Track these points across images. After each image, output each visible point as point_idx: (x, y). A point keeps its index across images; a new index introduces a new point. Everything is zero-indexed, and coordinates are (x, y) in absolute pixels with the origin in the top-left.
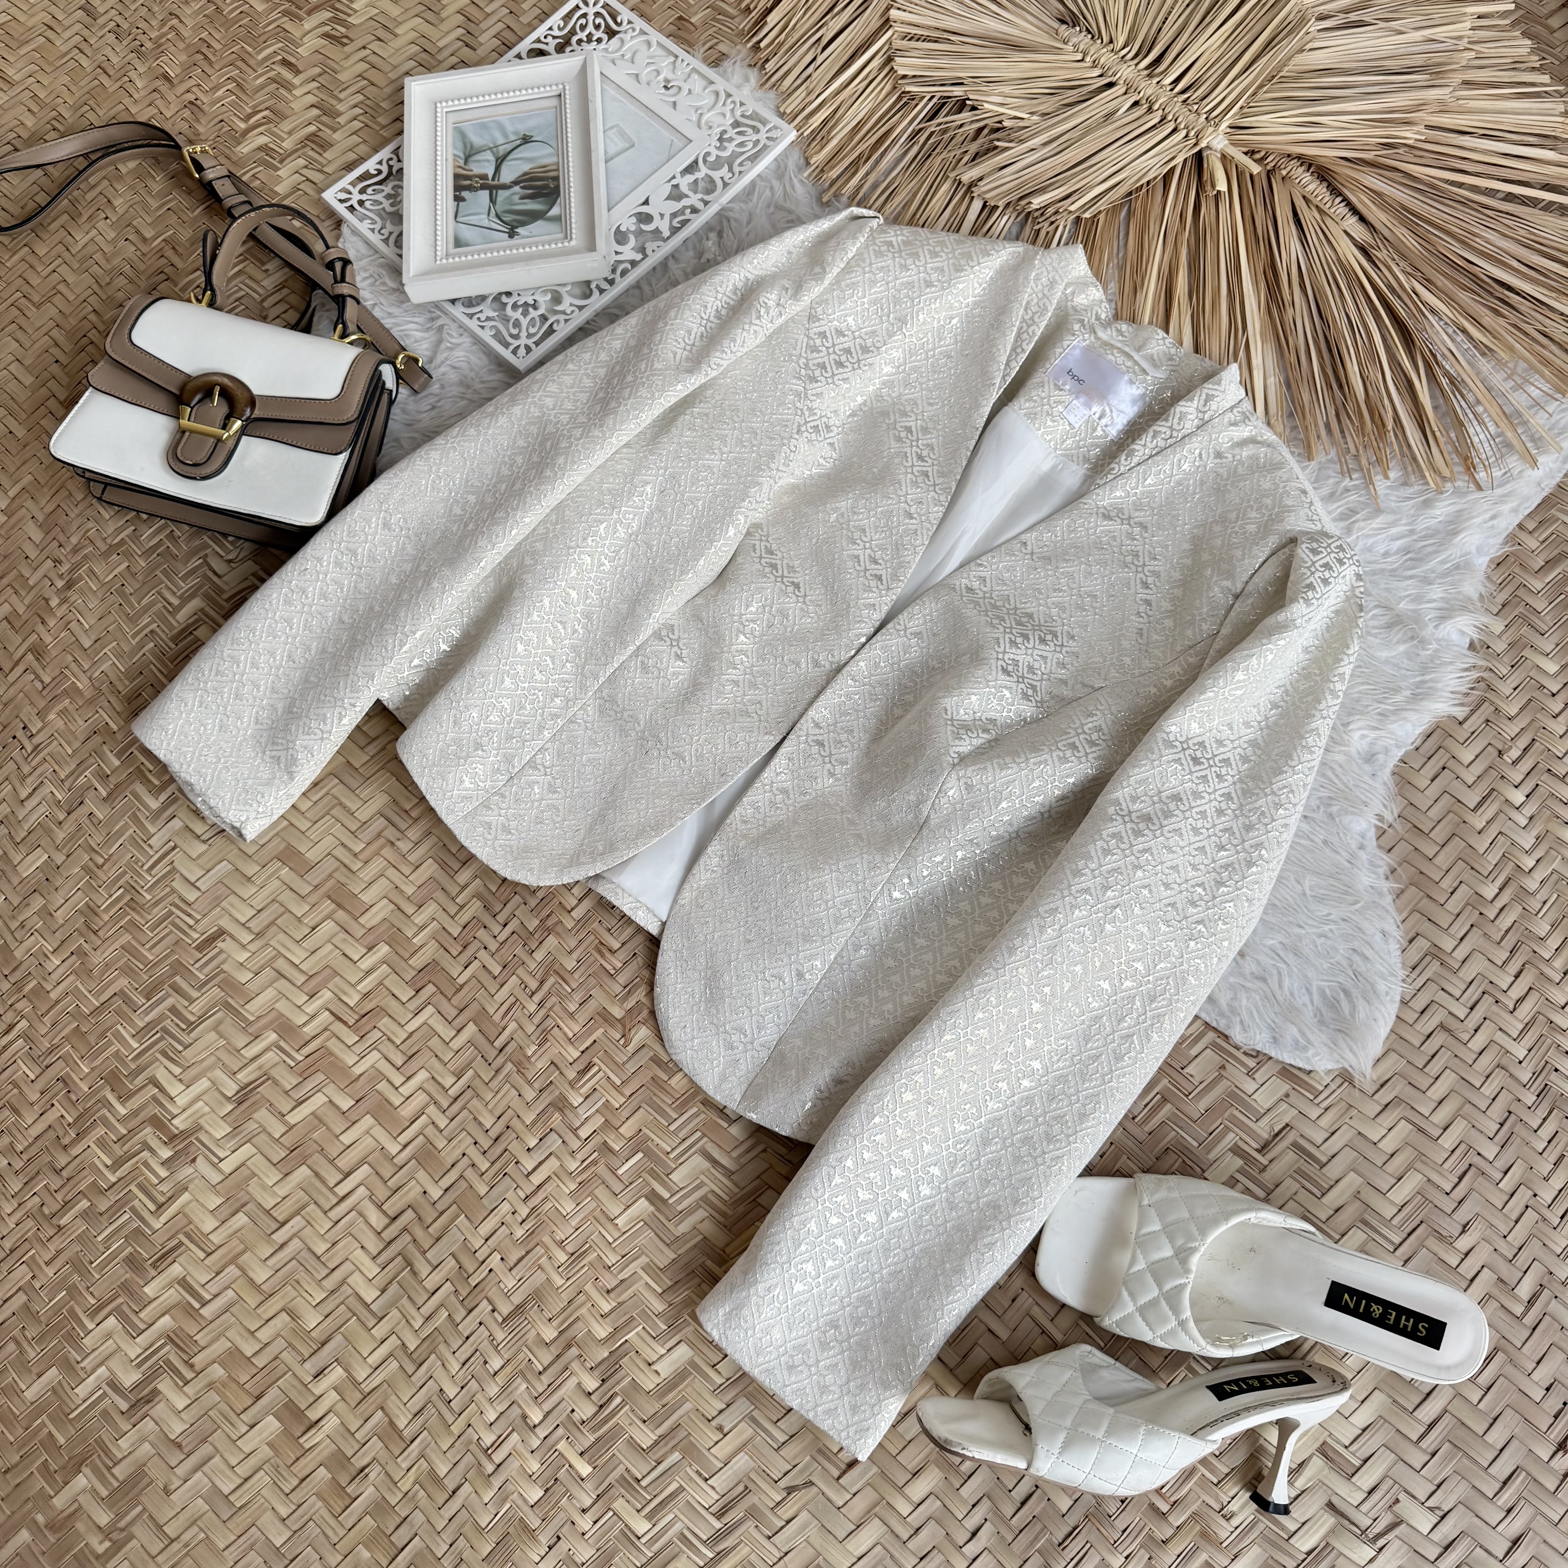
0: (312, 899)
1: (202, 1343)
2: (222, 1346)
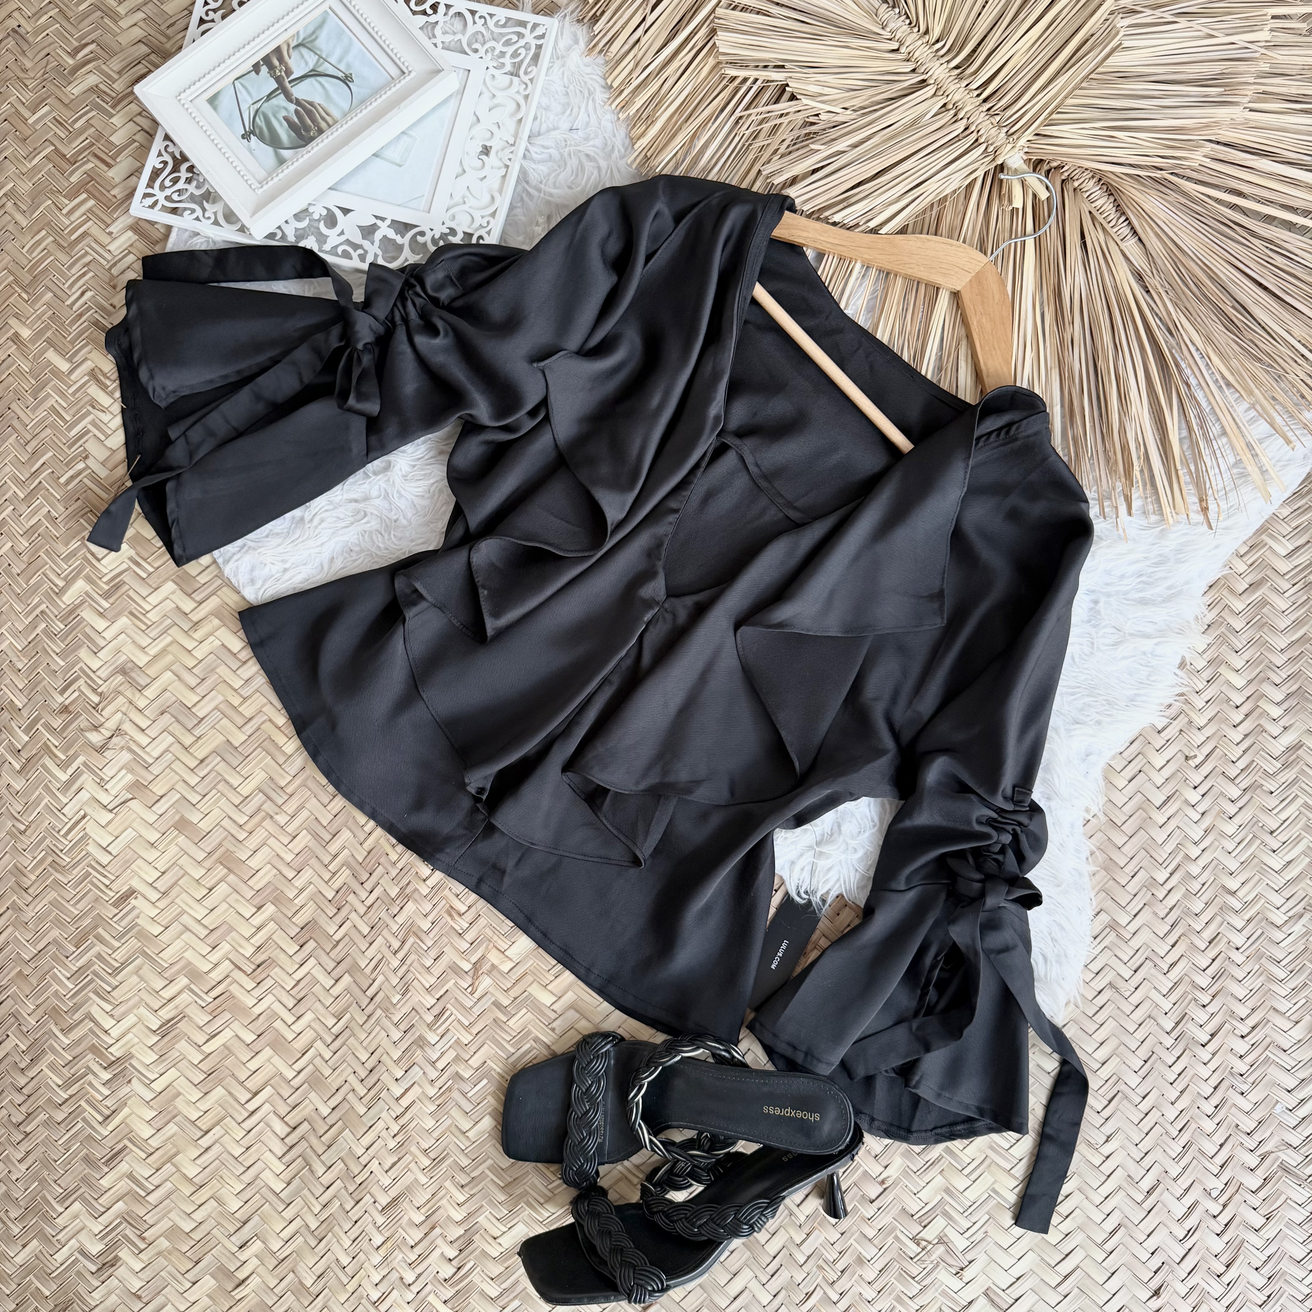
0: (207, 864)
1: (151, 1222)
2: (165, 1224)
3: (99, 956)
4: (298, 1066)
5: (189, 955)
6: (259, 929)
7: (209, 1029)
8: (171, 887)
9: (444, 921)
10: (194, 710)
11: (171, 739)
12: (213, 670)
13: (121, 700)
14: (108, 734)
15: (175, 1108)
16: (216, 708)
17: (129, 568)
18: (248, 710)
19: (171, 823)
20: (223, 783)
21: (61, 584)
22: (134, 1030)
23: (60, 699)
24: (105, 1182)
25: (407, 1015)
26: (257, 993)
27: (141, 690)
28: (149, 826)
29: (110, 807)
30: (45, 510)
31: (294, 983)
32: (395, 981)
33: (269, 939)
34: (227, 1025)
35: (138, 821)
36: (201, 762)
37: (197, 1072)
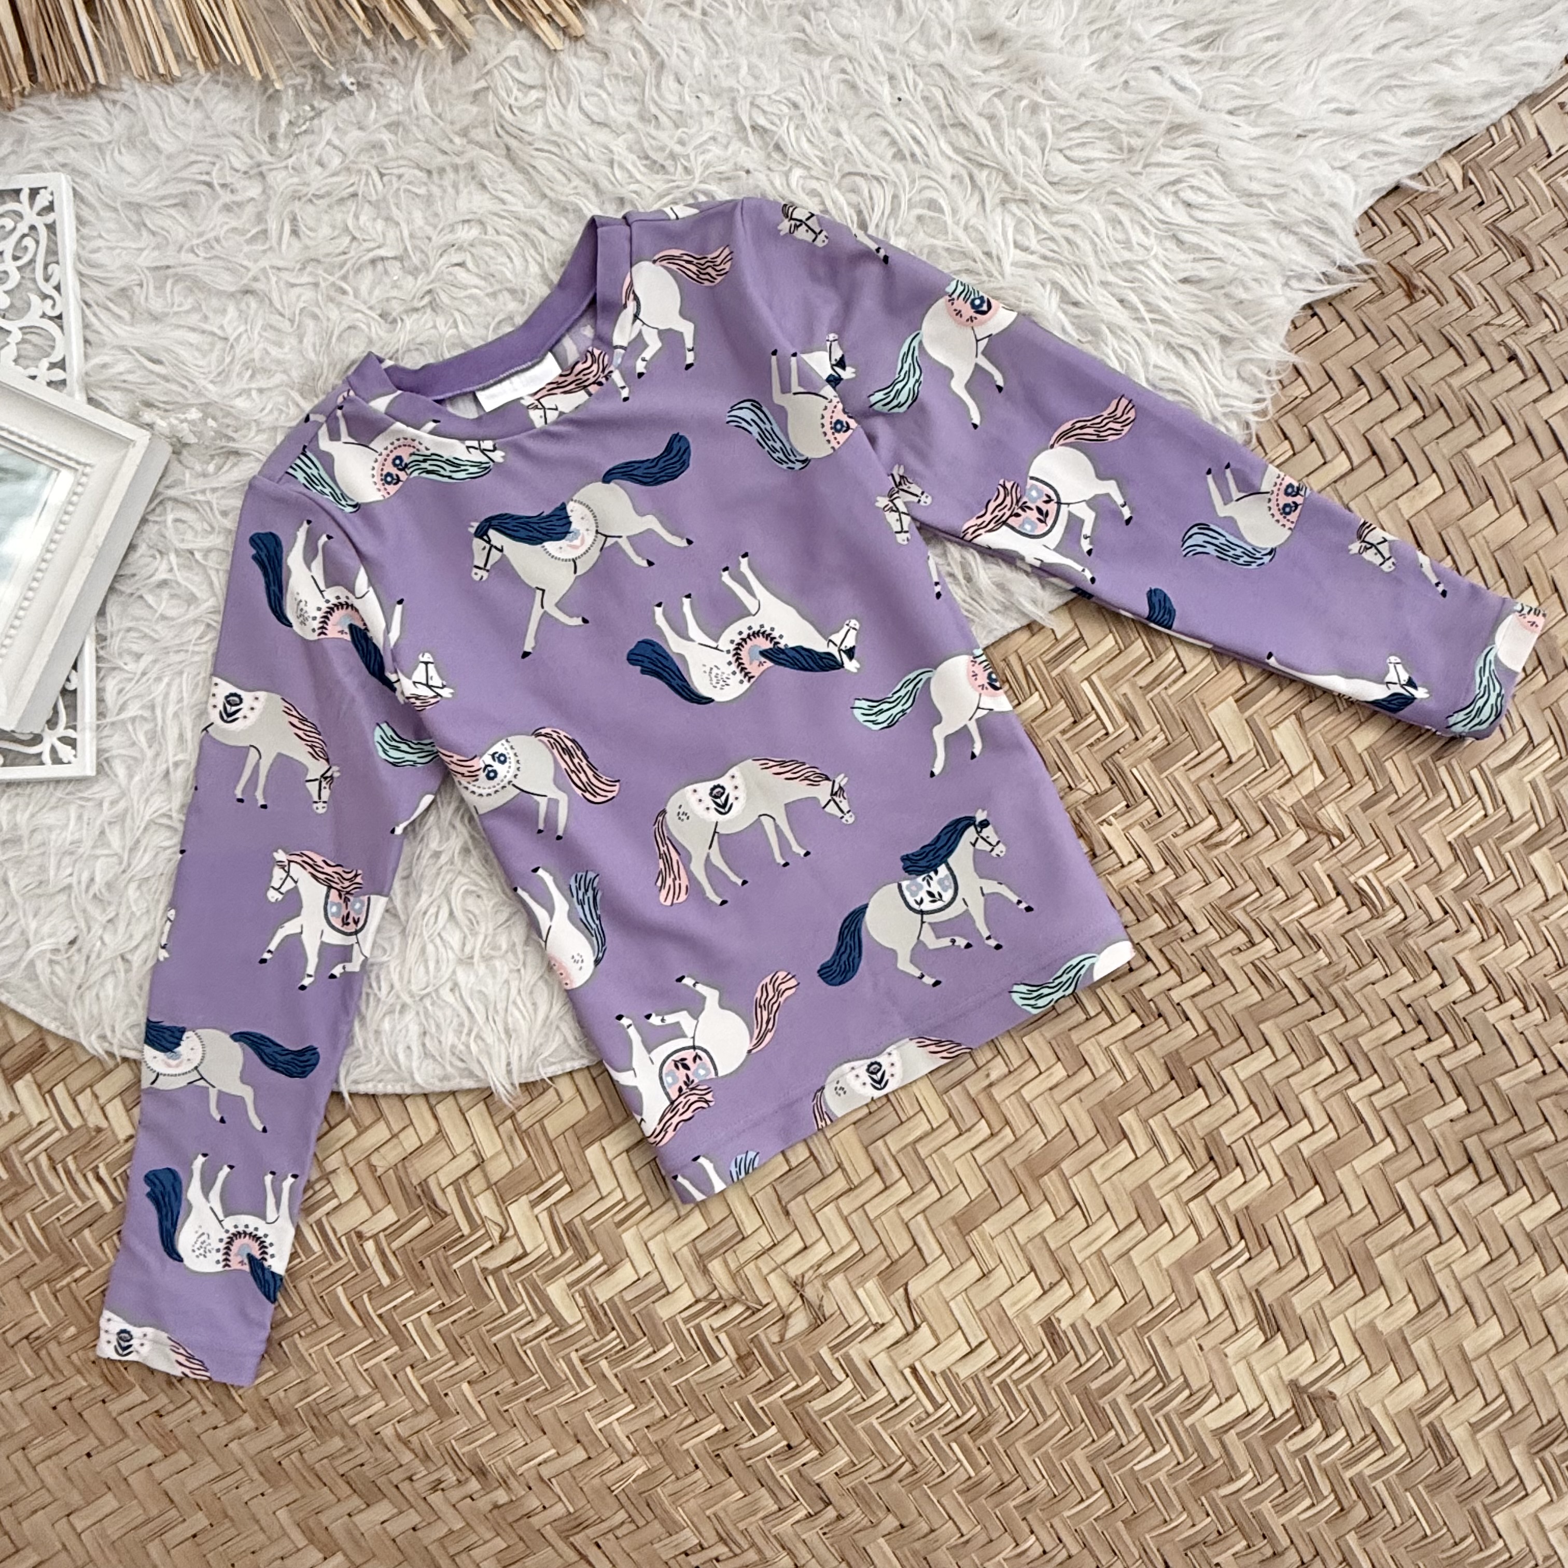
0: (1036, 1198)
1: (1553, 1413)
3: (1132, 1397)
4: (1378, 1134)
5: (1166, 1259)
6: (1156, 1144)
7: (1286, 1257)
8: (1057, 1262)
9: (1222, 857)
10: (794, 1164)
11: (830, 1210)
13: (750, 1270)
14: (799, 1302)
15: (1391, 1334)
17: (548, 1210)
19: (959, 1238)
20: (918, 1146)
21: (546, 1321)
22: (1257, 1370)
23: (725, 1364)
24: (1475, 1467)
25: (1352, 950)
26: (1251, 1171)
27: (742, 1237)
28: (954, 1274)
29: (910, 1327)
30: (426, 1320)
31: (1252, 1111)
32: (1294, 953)
33: (1175, 1133)
34: (1287, 1227)
35: (942, 1286)
36: (877, 1170)
37: (1345, 1289)
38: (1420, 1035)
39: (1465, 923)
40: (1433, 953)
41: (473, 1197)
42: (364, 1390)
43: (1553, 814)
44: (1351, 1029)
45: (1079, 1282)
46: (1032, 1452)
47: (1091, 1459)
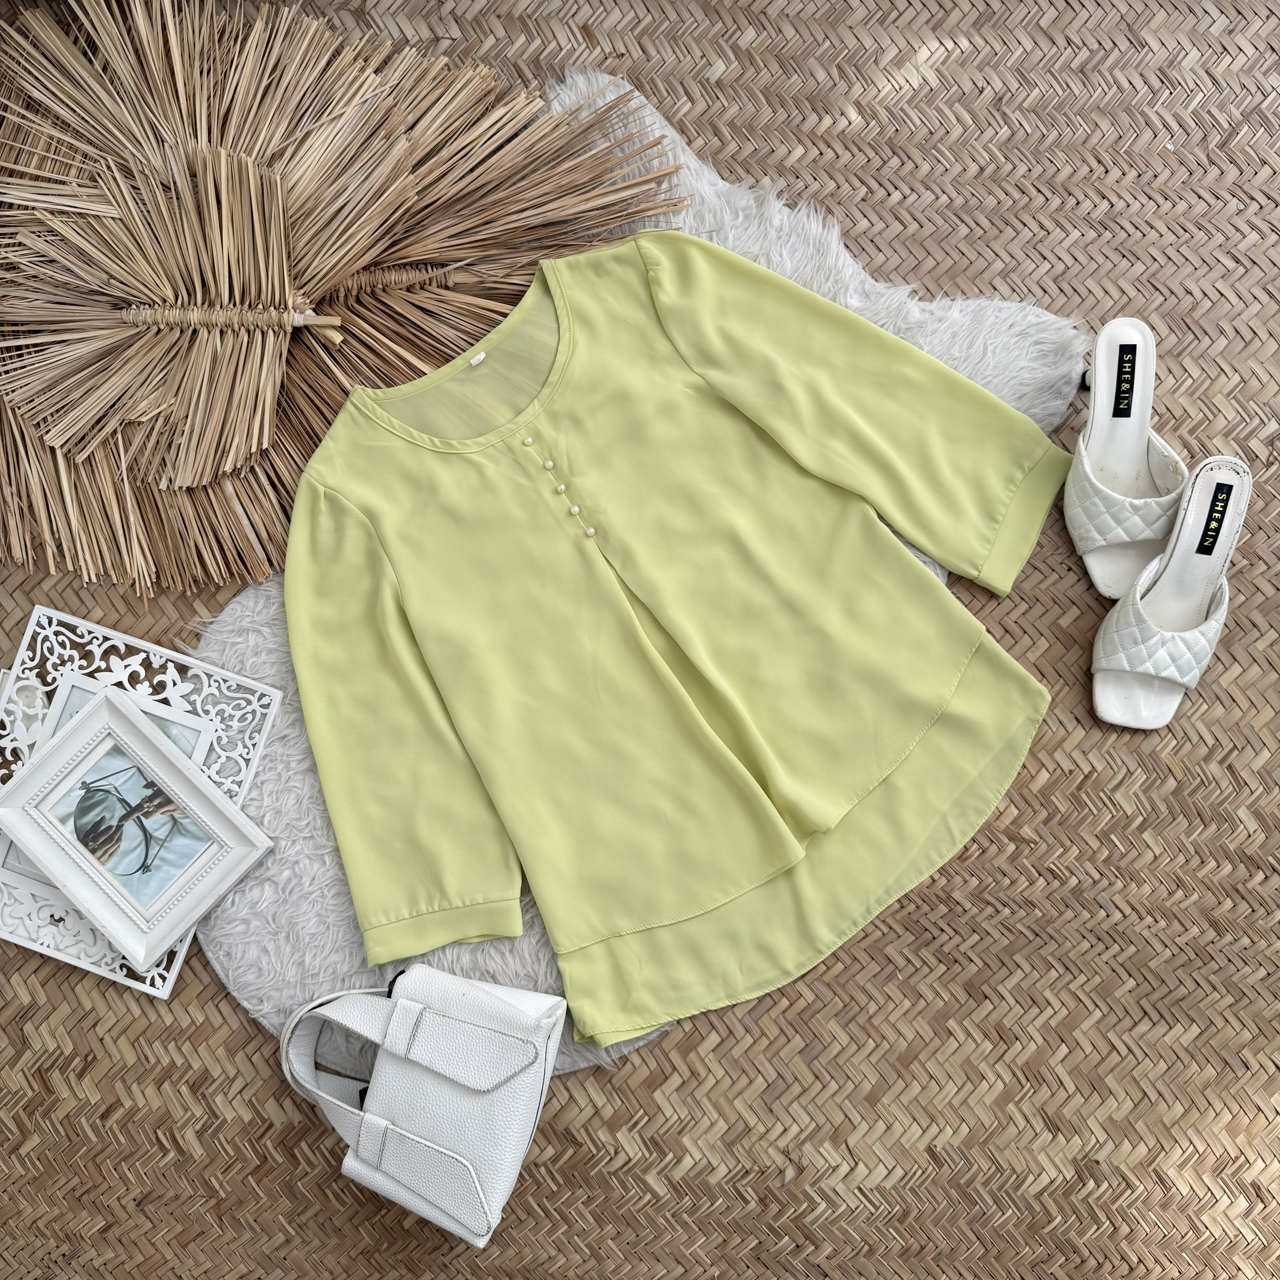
0: (909, 1078)
1: (1222, 1151)
2: (1224, 1137)
3: (985, 1184)
4: (1091, 1006)
5: (988, 1100)
6: (969, 1035)
7: (1055, 1087)
8: (927, 1112)
10: (770, 1081)
11: (795, 1105)
12: (736, 1061)
13: (757, 1148)
14: (788, 1162)
15: (1122, 1121)
16: (770, 1061)
17: (639, 1132)
18: (773, 1032)
19: (870, 1109)
20: (837, 1059)
21: (648, 1196)
22: (1052, 1155)
23: (753, 1205)
25: (1054, 905)
26: (1025, 1041)
27: (748, 1129)
28: (872, 1130)
29: (853, 1164)
30: (581, 1207)
31: (1018, 1007)
32: (1022, 913)
33: (978, 1026)
34: (1051, 1070)
35: (866, 1139)
36: (817, 1077)
37: (1091, 1100)
38: (1101, 946)
39: (1113, 879)
40: (1099, 898)
41: (596, 1132)
42: (553, 1253)
43: (1150, 809)
44: (1063, 950)
45: (942, 1123)
46: (935, 1226)
47: (969, 1223)
